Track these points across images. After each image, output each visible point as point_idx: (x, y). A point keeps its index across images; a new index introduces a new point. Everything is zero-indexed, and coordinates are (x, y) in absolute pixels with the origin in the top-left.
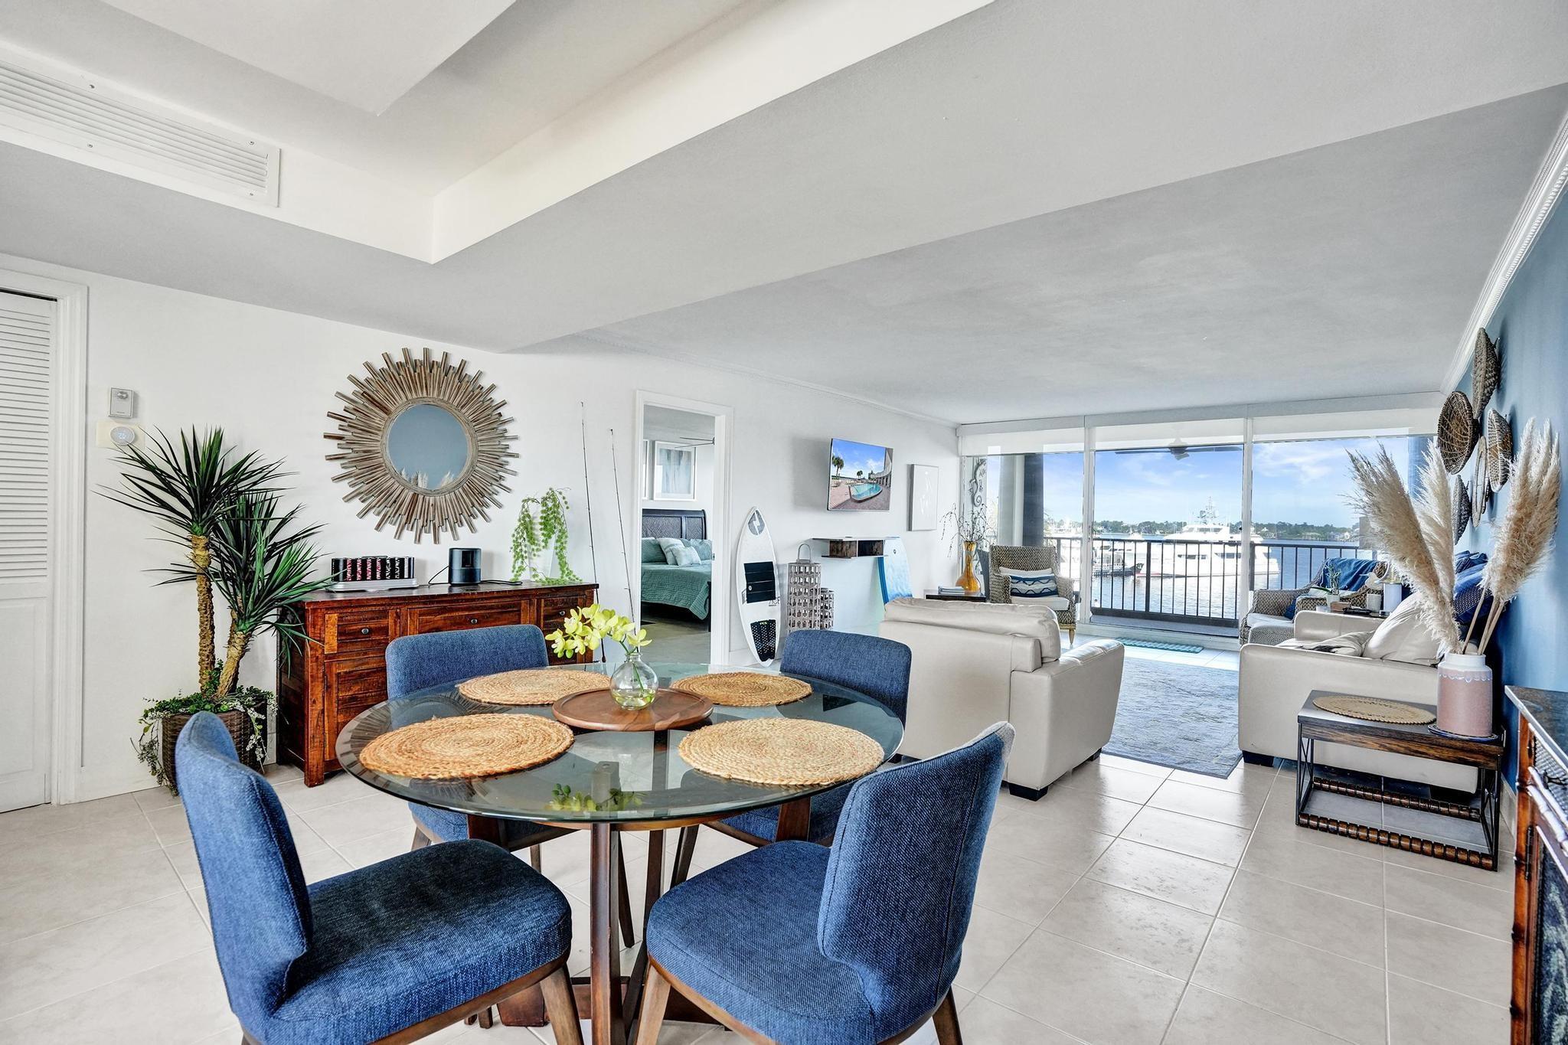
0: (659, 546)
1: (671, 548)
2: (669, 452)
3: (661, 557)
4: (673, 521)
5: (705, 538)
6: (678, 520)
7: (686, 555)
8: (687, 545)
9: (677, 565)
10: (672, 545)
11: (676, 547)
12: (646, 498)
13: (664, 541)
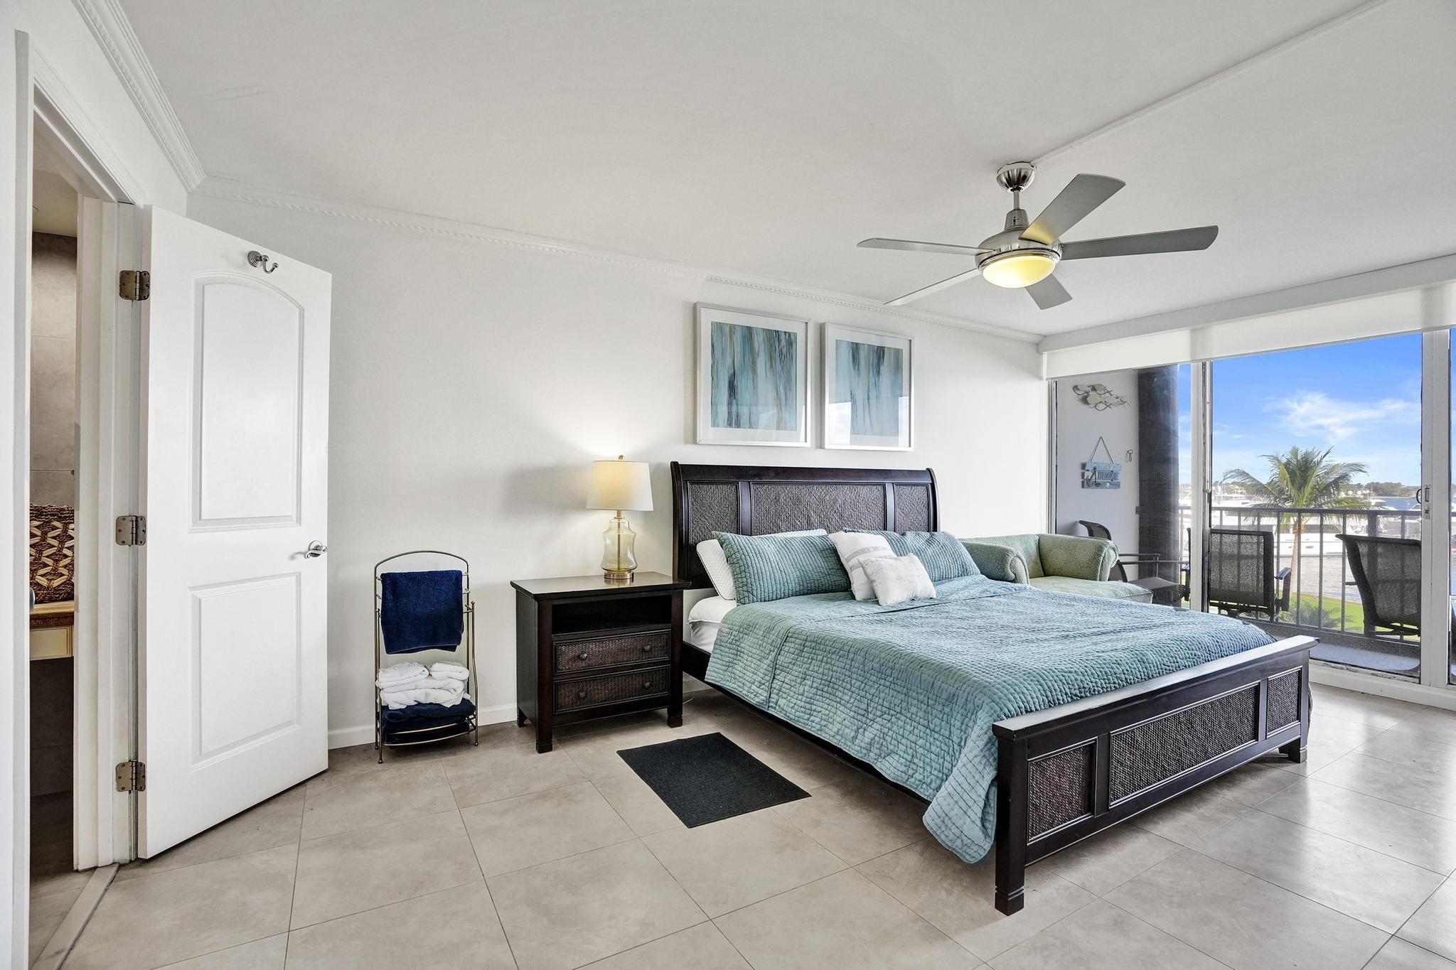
0: (834, 552)
1: (862, 558)
2: (855, 348)
3: (837, 579)
4: (868, 493)
5: (935, 529)
6: (877, 491)
7: (900, 578)
8: (900, 550)
9: (877, 602)
10: (864, 551)
11: (873, 556)
12: (808, 444)
13: (845, 541)
